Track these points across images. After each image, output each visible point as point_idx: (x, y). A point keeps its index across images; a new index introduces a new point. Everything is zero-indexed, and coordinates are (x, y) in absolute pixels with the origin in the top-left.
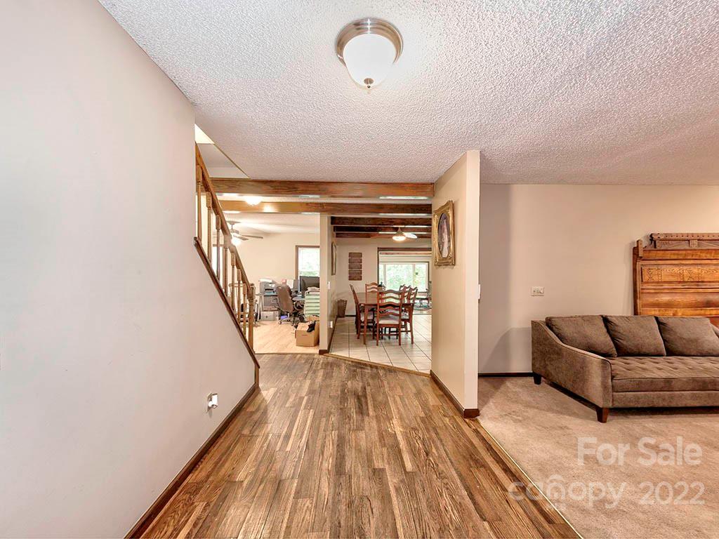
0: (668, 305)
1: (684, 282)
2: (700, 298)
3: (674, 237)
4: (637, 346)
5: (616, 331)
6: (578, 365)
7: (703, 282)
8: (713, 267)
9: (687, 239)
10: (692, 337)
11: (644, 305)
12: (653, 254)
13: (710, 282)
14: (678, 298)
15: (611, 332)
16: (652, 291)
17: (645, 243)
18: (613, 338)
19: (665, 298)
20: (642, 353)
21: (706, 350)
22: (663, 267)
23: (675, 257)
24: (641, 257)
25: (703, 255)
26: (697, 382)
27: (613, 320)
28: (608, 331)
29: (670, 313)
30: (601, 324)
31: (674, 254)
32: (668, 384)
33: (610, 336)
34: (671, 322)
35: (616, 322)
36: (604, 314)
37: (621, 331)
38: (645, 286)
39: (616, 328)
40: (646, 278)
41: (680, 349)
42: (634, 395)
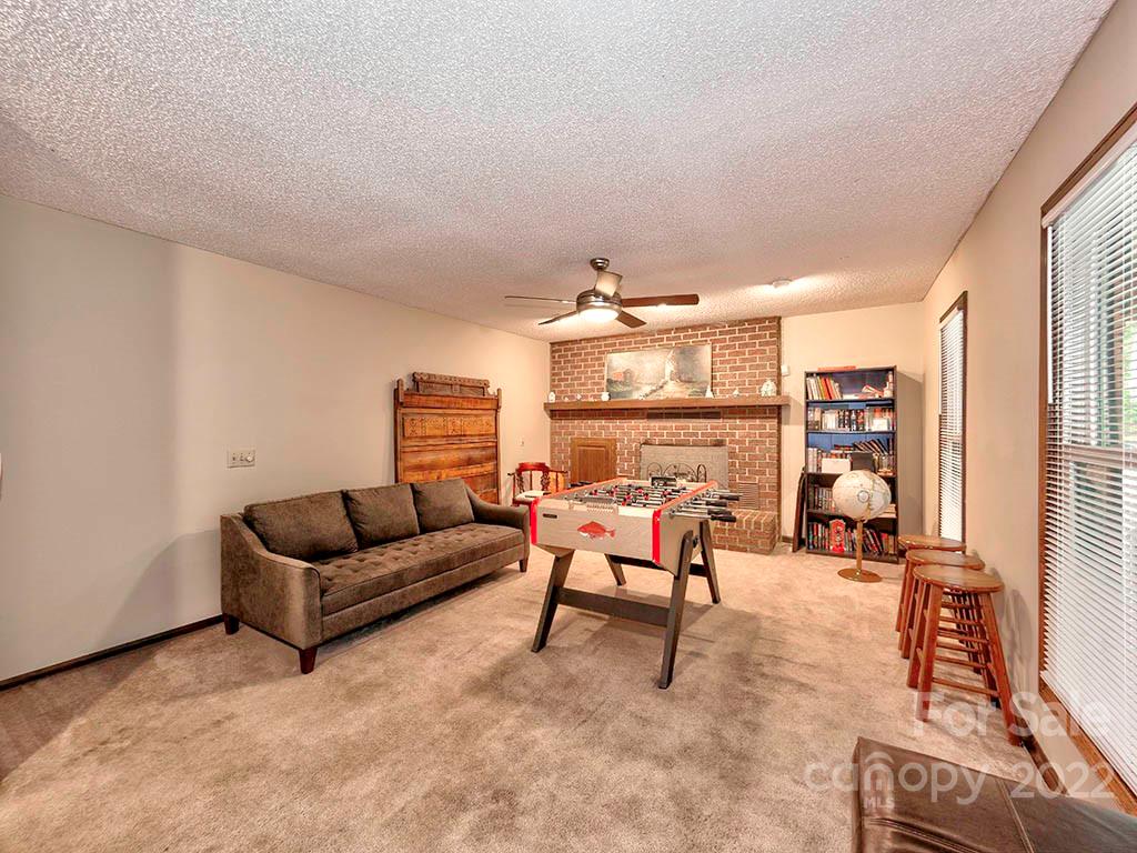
0: (432, 467)
1: (449, 436)
2: (462, 455)
3: (437, 380)
4: (383, 530)
5: (358, 513)
6: (278, 585)
7: (465, 436)
8: (473, 419)
9: (449, 383)
10: (446, 504)
11: (406, 469)
12: (415, 400)
13: (471, 436)
14: (443, 457)
15: (353, 515)
16: (416, 449)
17: (407, 384)
18: (354, 524)
19: (428, 458)
20: (389, 537)
21: (457, 518)
22: (427, 417)
23: (439, 405)
24: (402, 403)
25: (465, 405)
26: (432, 565)
27: (356, 496)
28: (348, 514)
29: (434, 475)
30: (338, 505)
31: (438, 401)
32: (399, 579)
33: (351, 520)
34: (426, 489)
35: (360, 499)
36: (344, 488)
37: (365, 511)
38: (409, 443)
39: (360, 508)
40: (408, 432)
41: (433, 523)
42: (355, 611)
